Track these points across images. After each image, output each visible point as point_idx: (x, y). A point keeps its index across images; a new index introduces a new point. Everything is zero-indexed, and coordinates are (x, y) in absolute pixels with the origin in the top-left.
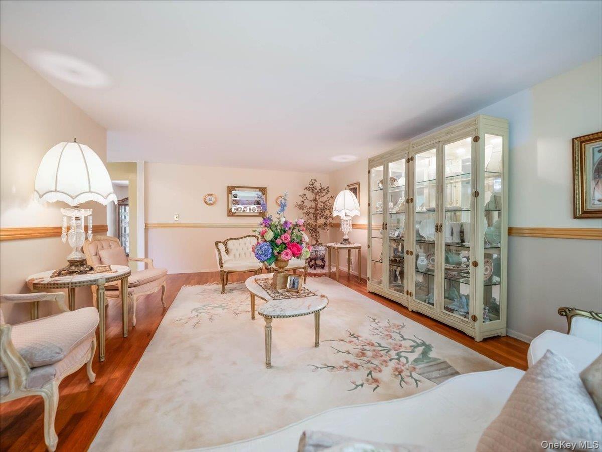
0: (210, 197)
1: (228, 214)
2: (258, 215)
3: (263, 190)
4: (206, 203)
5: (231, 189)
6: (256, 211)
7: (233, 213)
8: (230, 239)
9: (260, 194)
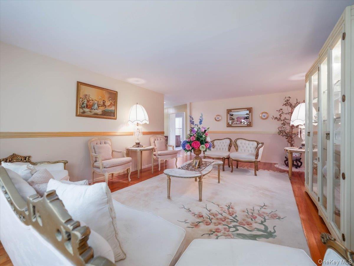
0: (218, 117)
1: (227, 125)
2: (247, 125)
3: (250, 110)
4: (216, 120)
5: (229, 111)
6: (246, 123)
7: (230, 125)
8: (216, 140)
9: (248, 112)
